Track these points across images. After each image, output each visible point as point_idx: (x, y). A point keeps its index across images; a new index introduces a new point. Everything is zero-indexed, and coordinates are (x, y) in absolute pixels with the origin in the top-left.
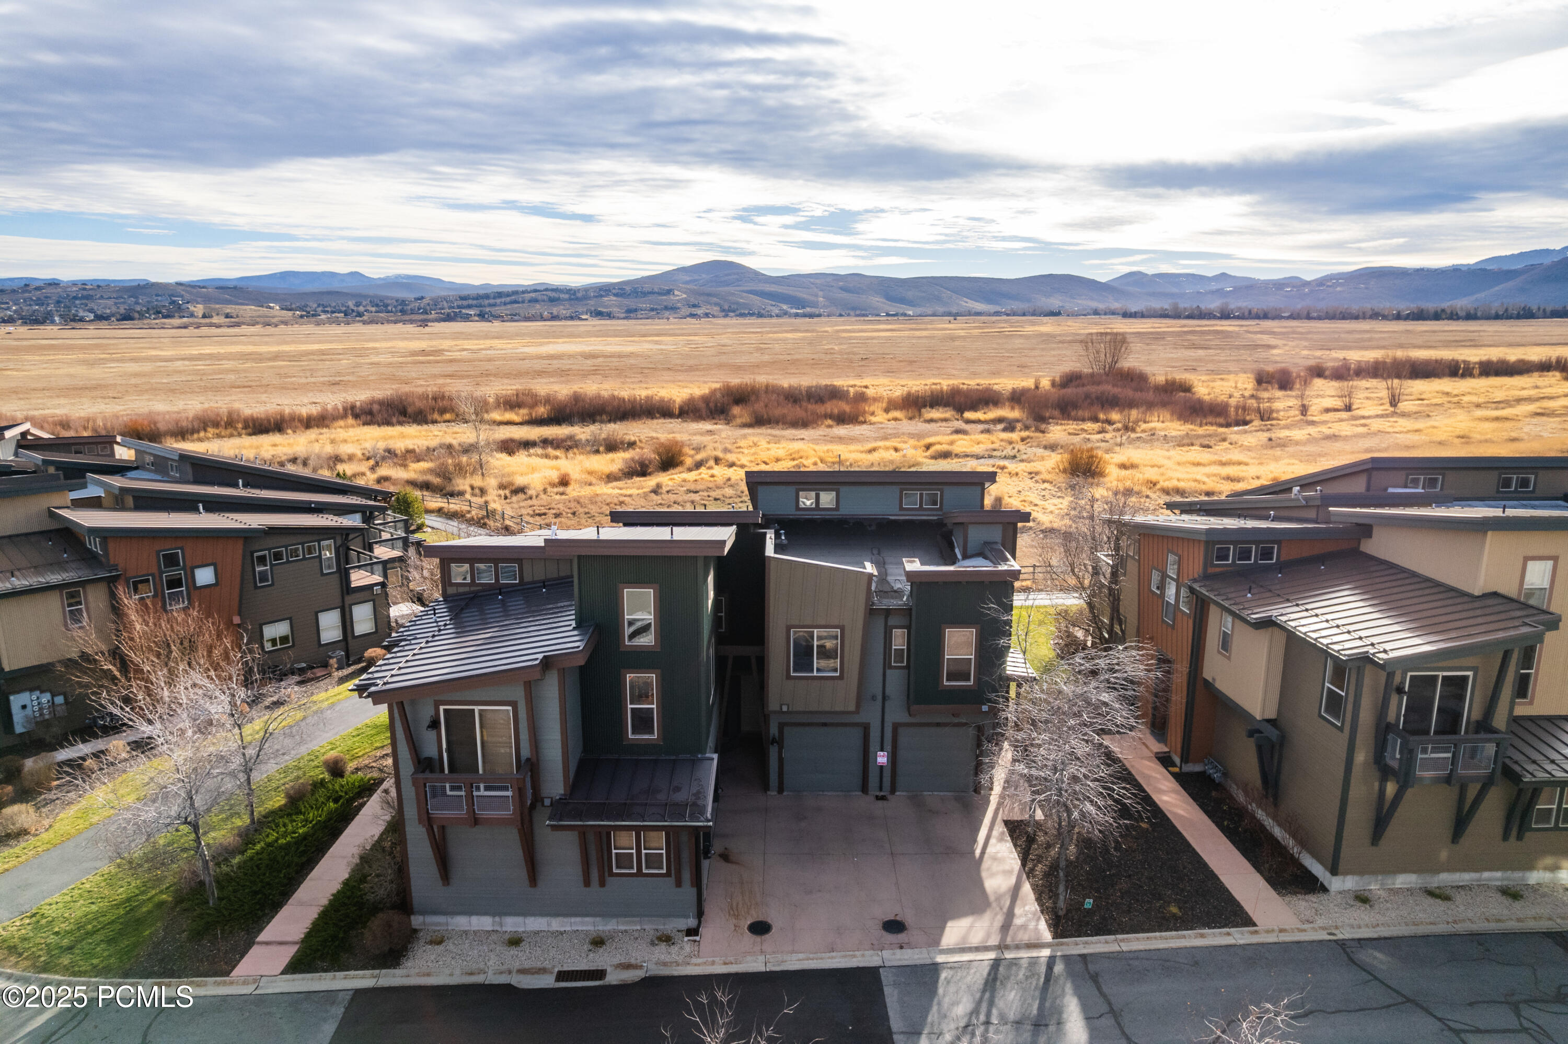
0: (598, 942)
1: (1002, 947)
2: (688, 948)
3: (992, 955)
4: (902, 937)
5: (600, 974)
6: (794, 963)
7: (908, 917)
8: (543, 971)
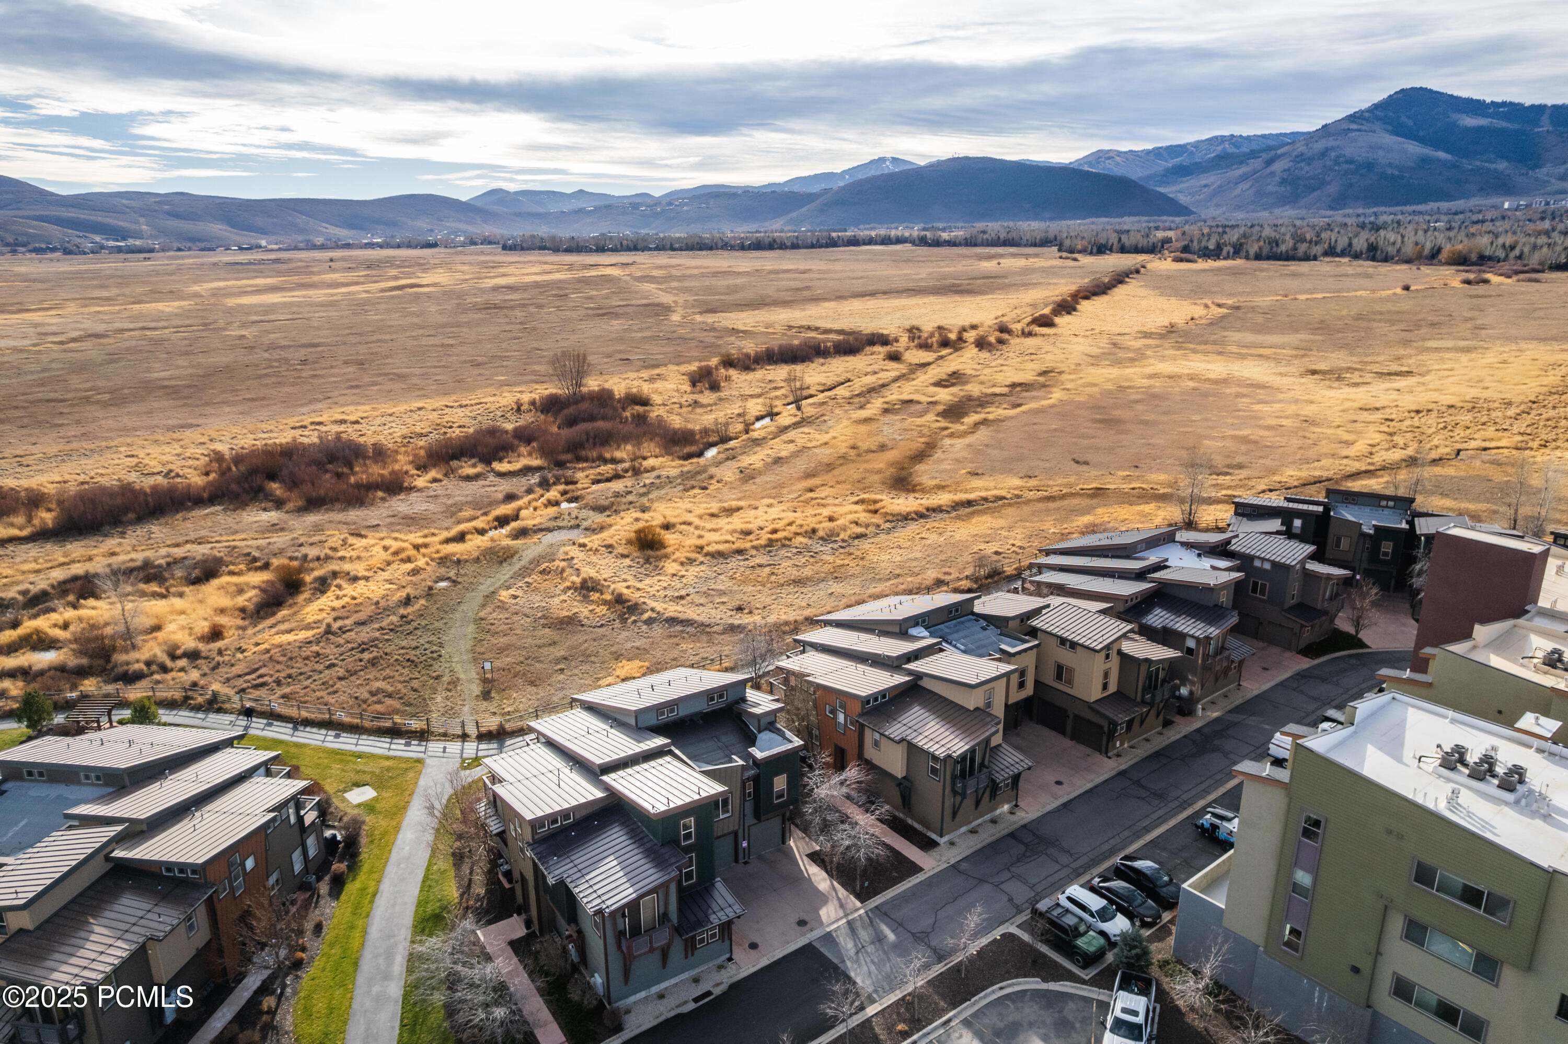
0: (696, 980)
1: (846, 915)
2: (734, 967)
3: (844, 921)
4: (808, 926)
5: (709, 993)
6: (779, 954)
7: (804, 916)
8: (685, 1003)
